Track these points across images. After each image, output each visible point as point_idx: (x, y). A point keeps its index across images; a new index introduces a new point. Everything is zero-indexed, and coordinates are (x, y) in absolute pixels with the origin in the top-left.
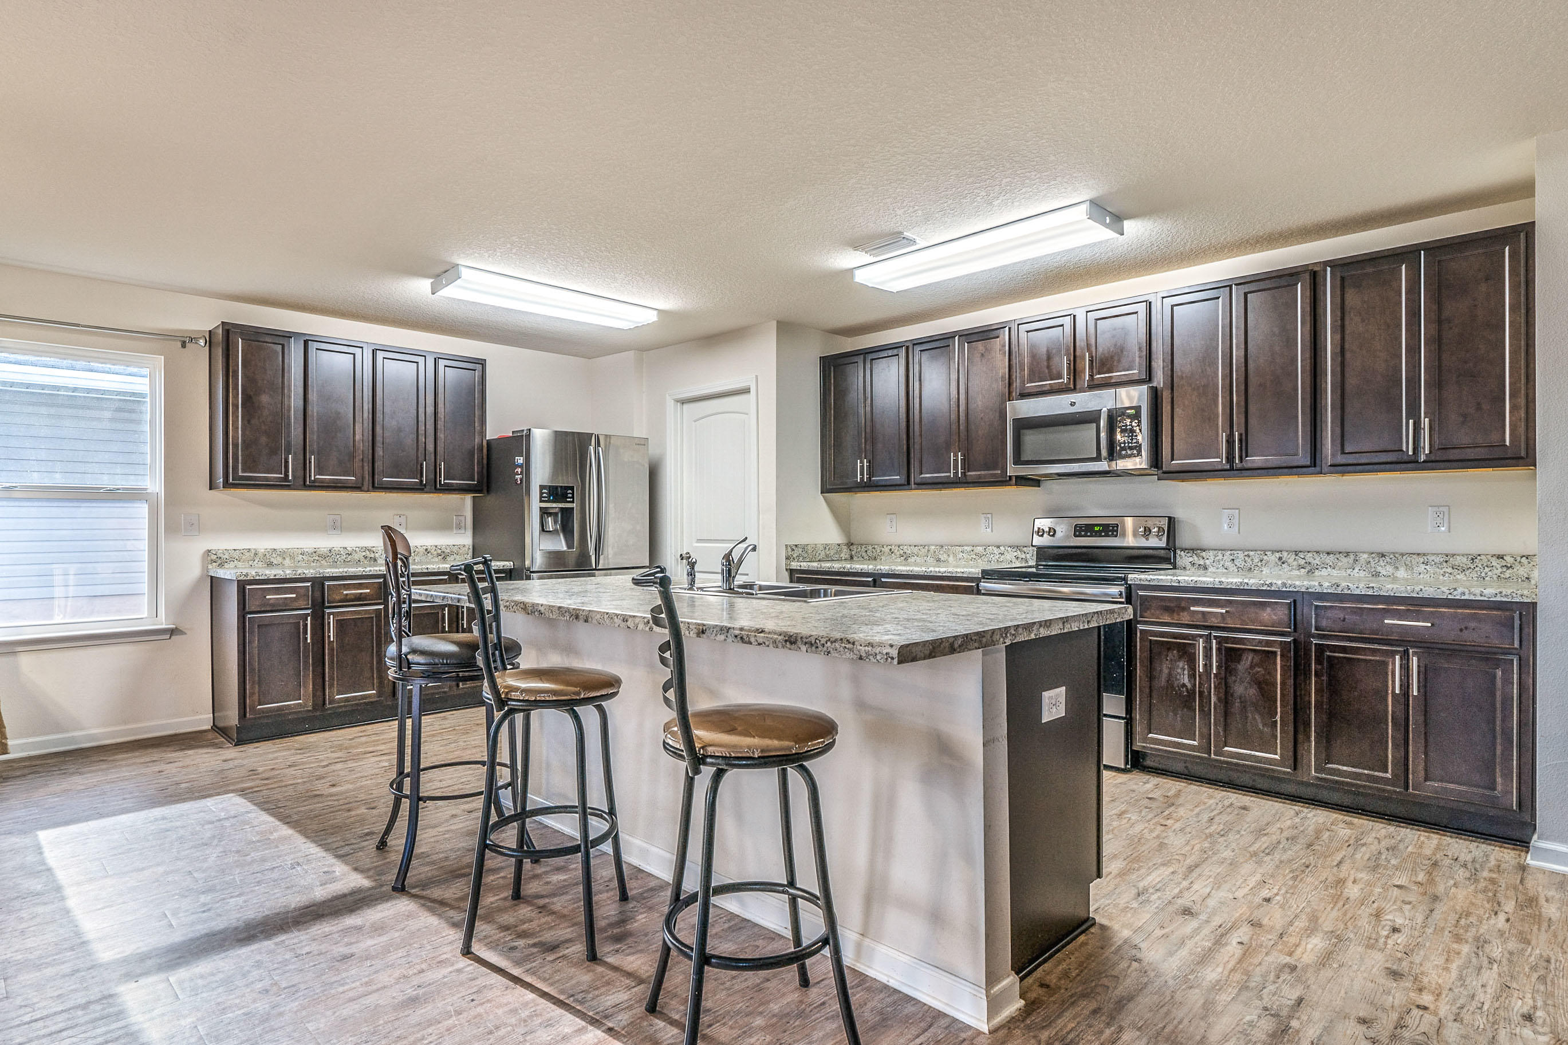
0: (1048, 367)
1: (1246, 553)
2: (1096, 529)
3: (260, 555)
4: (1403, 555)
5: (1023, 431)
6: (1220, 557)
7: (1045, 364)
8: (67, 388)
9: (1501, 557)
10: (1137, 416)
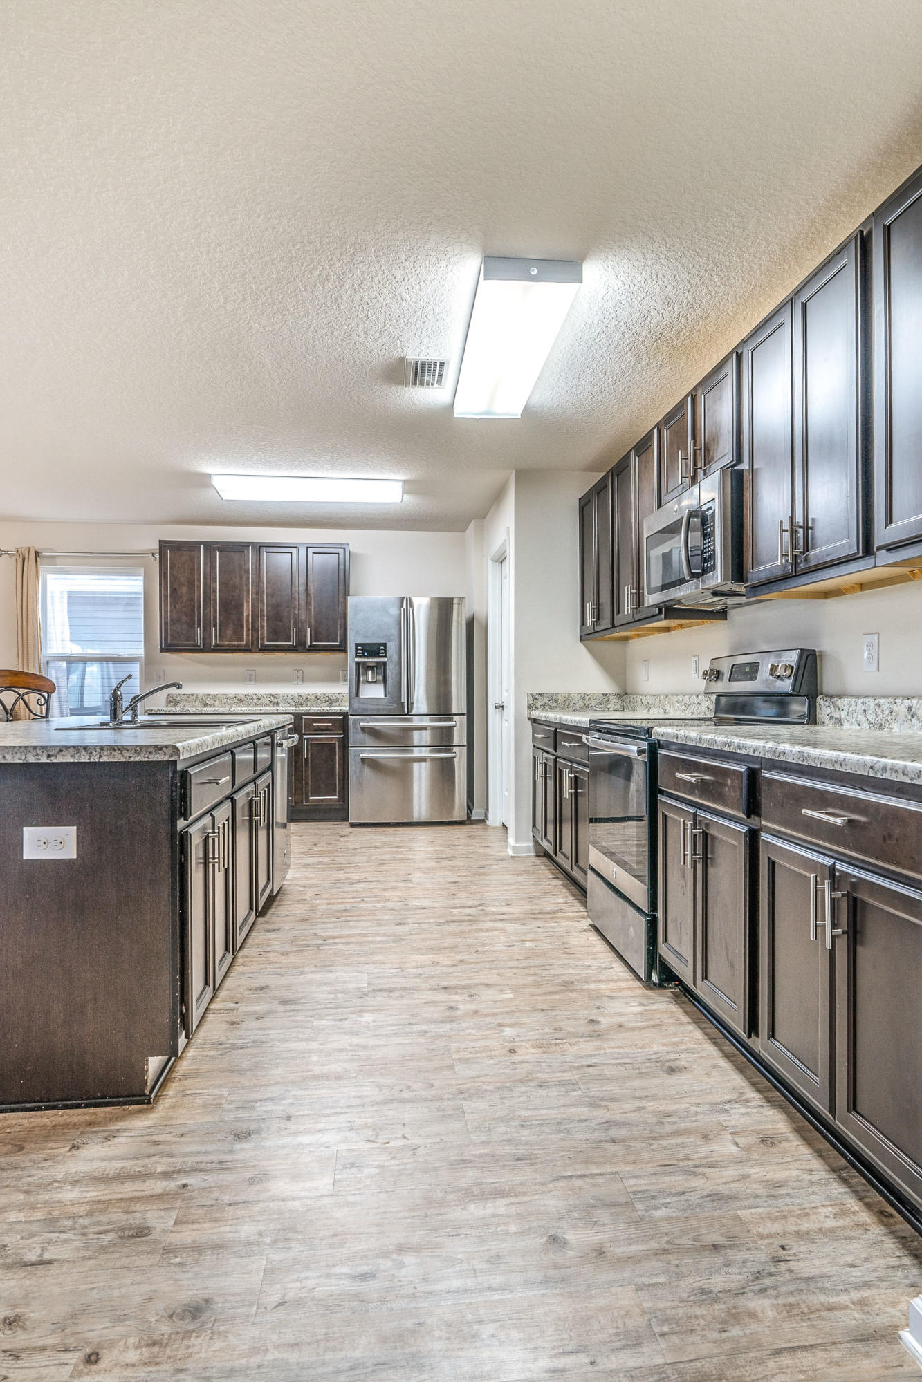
1: (877, 701)
3: (200, 698)
8: (100, 593)
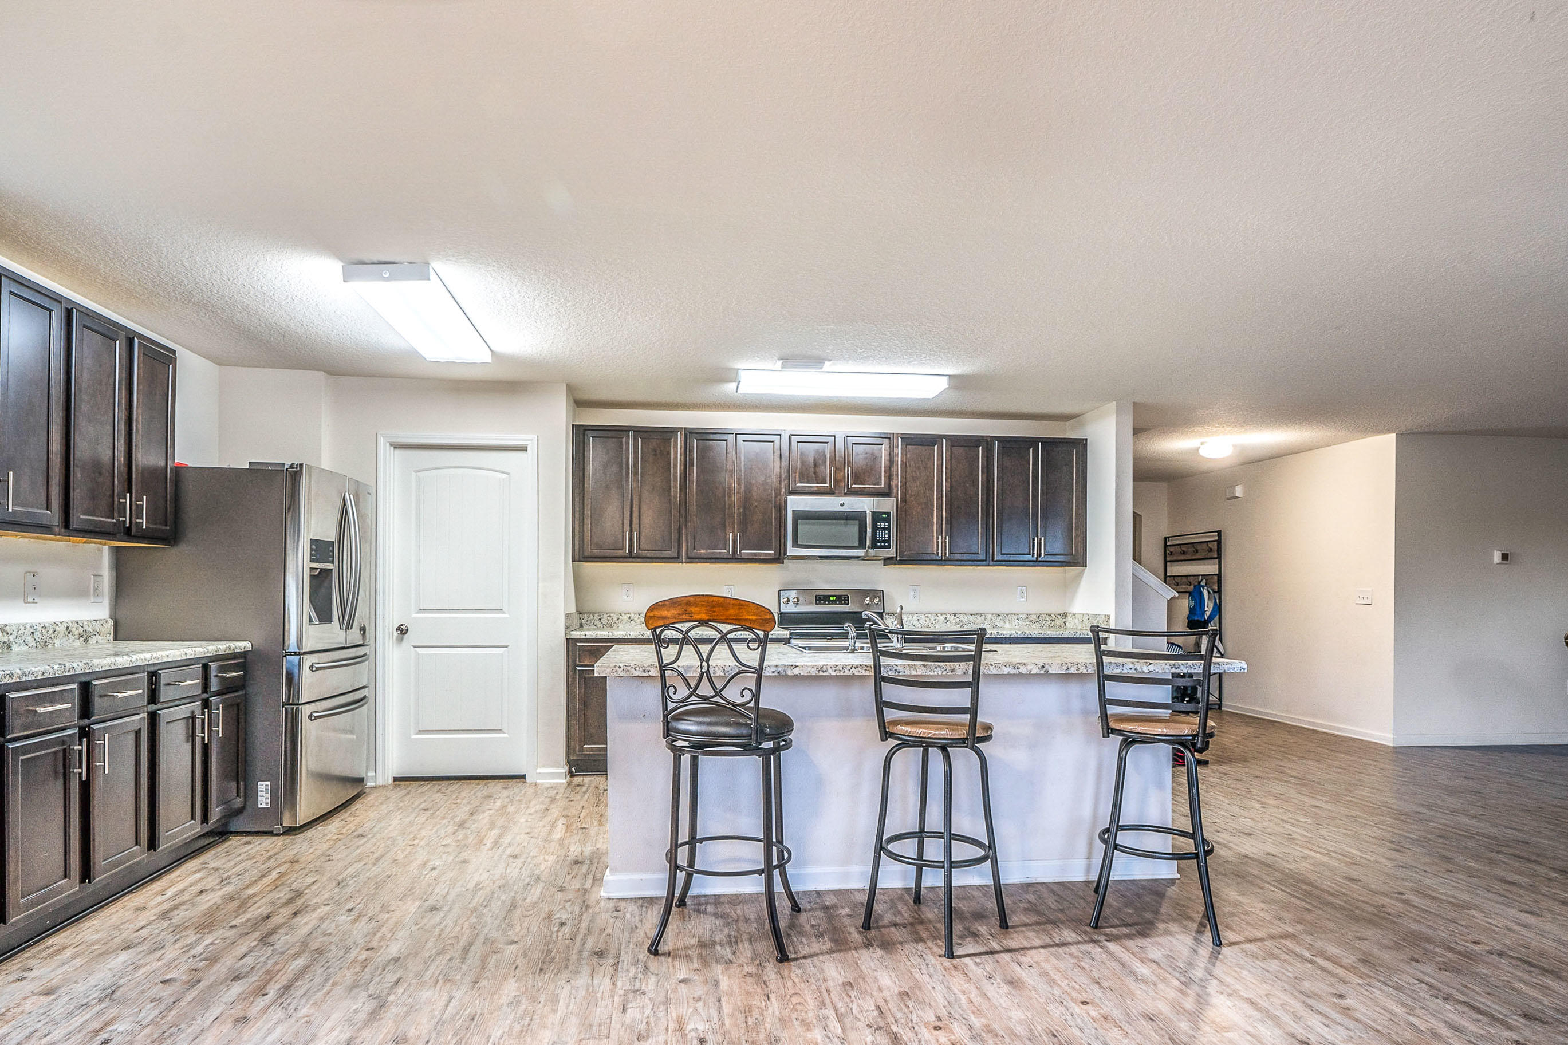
0: (815, 473)
2: (831, 598)
4: (1008, 615)
5: (799, 521)
6: (911, 618)
7: (813, 470)
9: (1050, 615)
10: (888, 520)
